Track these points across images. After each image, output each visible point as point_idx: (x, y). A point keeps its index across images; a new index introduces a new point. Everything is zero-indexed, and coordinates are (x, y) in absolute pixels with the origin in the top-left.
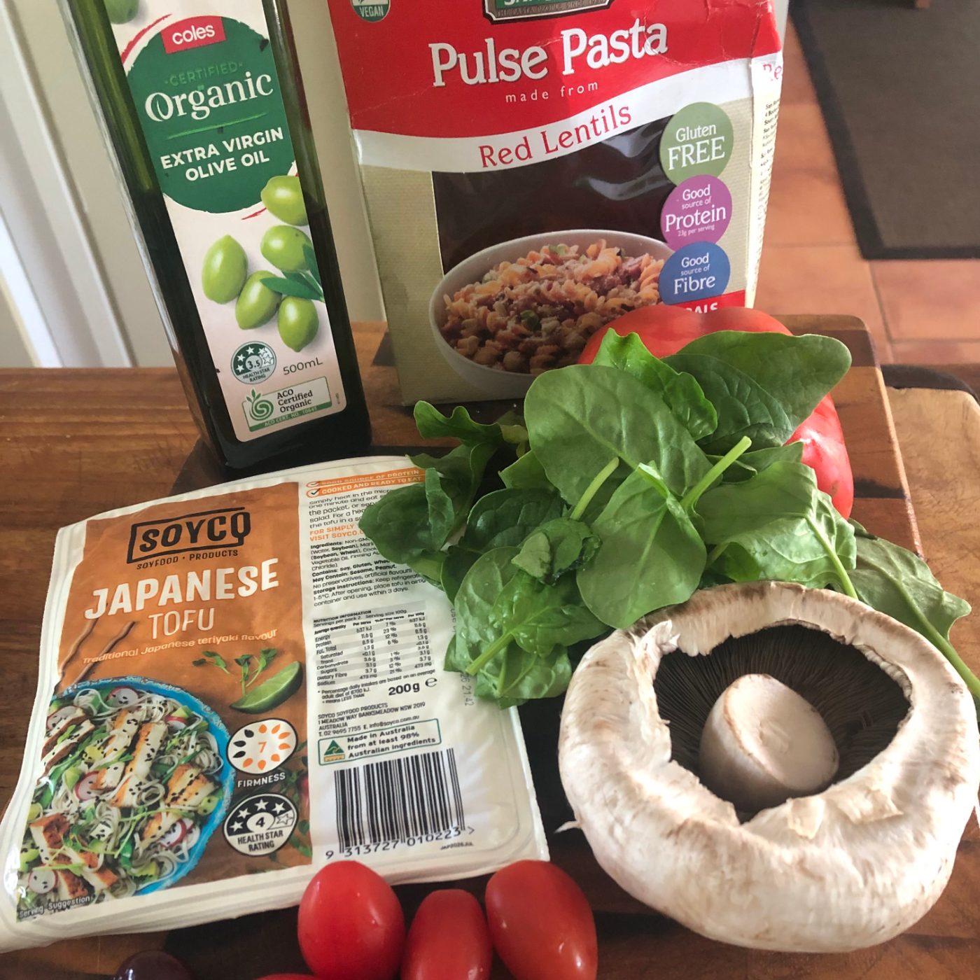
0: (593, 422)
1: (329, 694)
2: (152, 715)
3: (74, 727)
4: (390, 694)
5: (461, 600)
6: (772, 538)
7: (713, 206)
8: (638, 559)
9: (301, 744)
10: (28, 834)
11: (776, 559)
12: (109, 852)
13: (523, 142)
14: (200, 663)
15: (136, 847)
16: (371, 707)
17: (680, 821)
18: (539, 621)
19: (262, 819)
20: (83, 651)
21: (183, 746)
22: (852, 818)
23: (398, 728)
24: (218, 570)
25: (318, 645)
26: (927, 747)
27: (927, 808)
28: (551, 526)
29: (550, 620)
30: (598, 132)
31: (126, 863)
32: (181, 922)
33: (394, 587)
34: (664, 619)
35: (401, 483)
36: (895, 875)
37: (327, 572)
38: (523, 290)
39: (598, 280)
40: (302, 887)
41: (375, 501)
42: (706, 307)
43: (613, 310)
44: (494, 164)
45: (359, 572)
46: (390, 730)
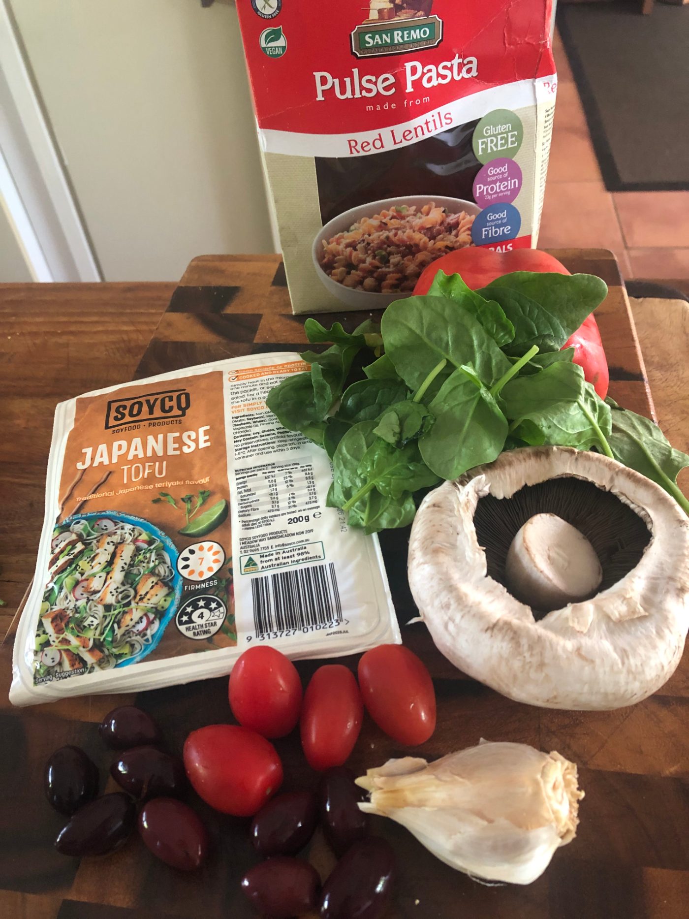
0: (429, 335)
1: (247, 523)
2: (124, 538)
3: (70, 547)
4: (289, 523)
5: (338, 458)
6: (554, 416)
7: (509, 178)
8: (461, 431)
9: (228, 560)
10: (40, 624)
11: (557, 431)
12: (97, 637)
13: (378, 137)
14: (156, 501)
15: (115, 633)
16: (276, 533)
17: (494, 621)
18: (392, 474)
19: (202, 613)
20: (76, 493)
21: (146, 561)
22: (613, 618)
23: (295, 548)
24: (169, 434)
25: (238, 488)
26: (664, 566)
27: (665, 610)
28: (399, 406)
29: (400, 473)
30: (430, 130)
31: (109, 645)
32: (148, 686)
33: (291, 446)
34: (480, 474)
35: (294, 372)
36: (644, 658)
37: (244, 436)
38: (377, 237)
39: (429, 229)
40: (232, 662)
41: (276, 385)
42: (504, 247)
43: (440, 250)
44: (358, 152)
45: (266, 435)
46: (289, 549)
